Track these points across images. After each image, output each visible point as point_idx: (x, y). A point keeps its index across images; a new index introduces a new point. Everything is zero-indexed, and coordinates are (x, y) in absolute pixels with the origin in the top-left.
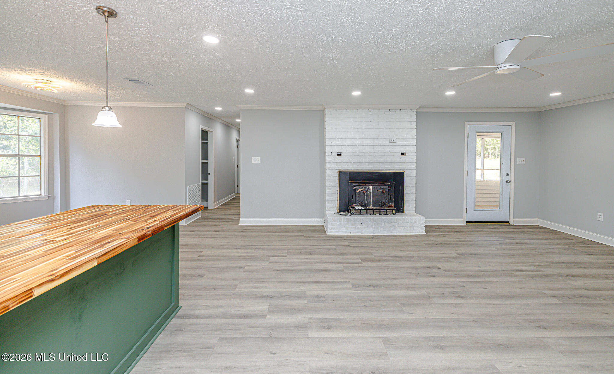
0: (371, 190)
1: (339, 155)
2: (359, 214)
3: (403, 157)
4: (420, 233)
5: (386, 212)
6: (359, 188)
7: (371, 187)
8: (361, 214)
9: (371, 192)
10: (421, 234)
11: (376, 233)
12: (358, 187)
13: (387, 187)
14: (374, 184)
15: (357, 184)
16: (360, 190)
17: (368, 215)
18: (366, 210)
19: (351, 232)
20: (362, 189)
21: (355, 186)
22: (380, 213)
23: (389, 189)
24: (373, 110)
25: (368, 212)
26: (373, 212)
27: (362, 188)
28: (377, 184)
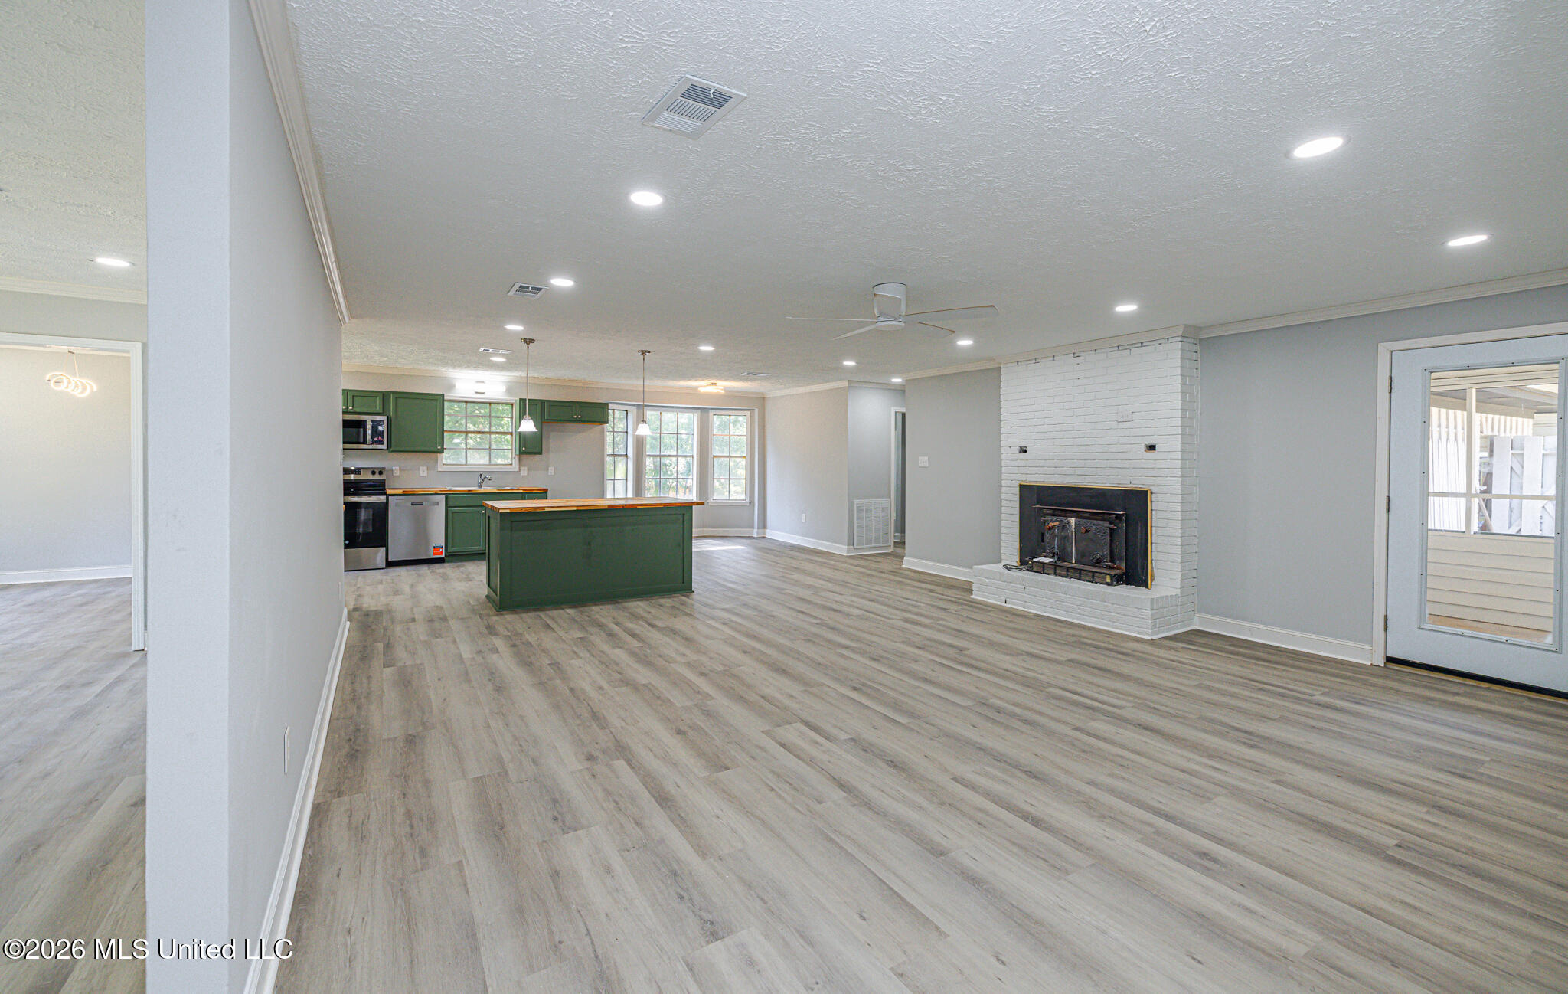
0: (1074, 526)
1: (1023, 451)
2: (1040, 573)
3: (1151, 454)
4: (1139, 633)
5: (1093, 576)
6: (1051, 521)
7: (1073, 520)
8: (1044, 573)
9: (1073, 530)
10: (1138, 636)
11: (1050, 613)
12: (1050, 518)
13: (1107, 524)
14: (1081, 514)
15: (1051, 512)
16: (1054, 523)
17: (1057, 577)
18: (1053, 567)
19: (1008, 600)
20: (1055, 524)
21: (1045, 515)
22: (1080, 577)
23: (1110, 528)
24: (1082, 354)
25: (1058, 571)
26: (1068, 572)
27: (1056, 521)
28: (1087, 515)
